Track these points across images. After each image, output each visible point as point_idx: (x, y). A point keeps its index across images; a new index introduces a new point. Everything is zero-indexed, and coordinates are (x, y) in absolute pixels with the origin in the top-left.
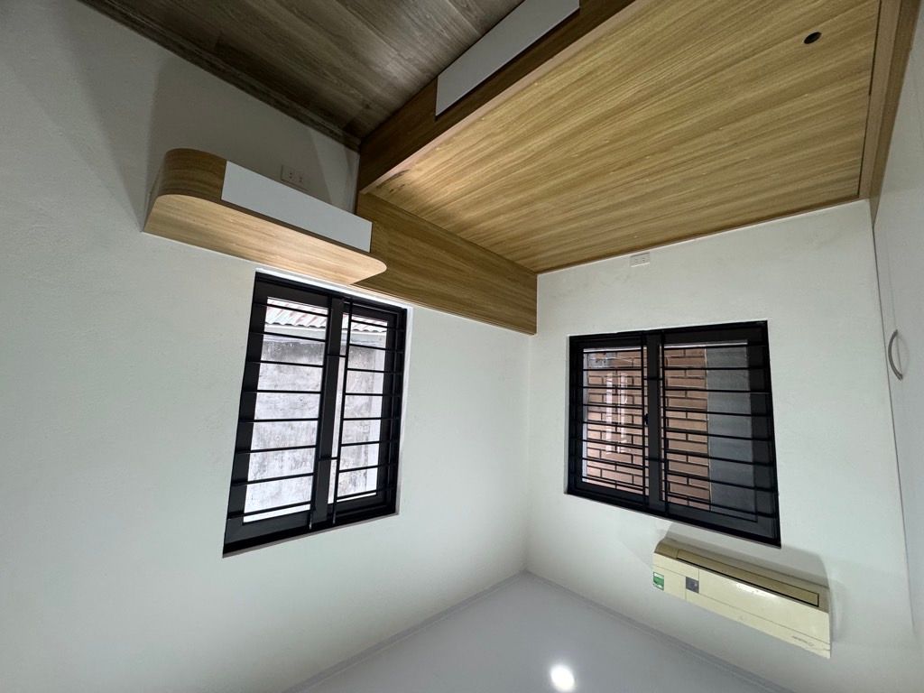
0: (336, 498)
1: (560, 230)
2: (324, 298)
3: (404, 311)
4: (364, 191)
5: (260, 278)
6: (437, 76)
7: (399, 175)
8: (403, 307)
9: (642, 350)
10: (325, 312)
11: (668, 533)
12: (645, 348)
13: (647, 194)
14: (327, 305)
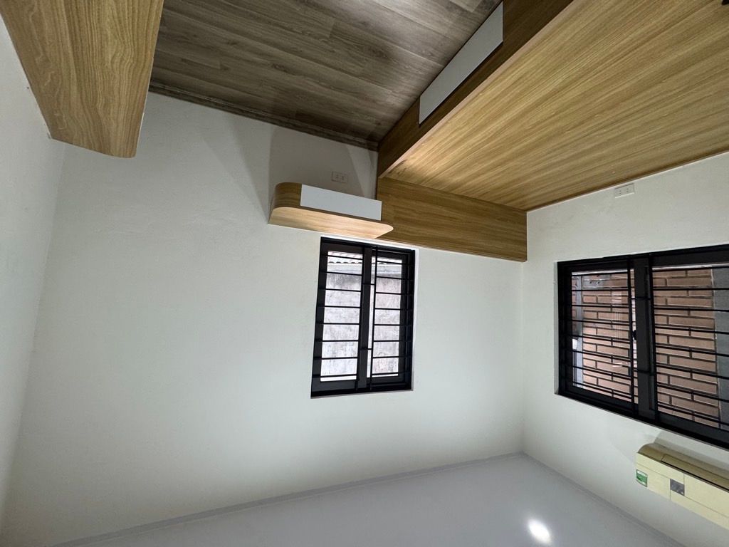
0: (371, 374)
1: (536, 177)
2: (360, 248)
3: (413, 252)
4: (381, 177)
5: (324, 240)
6: (419, 97)
7: (402, 163)
8: (412, 249)
9: (629, 273)
10: (360, 256)
11: (657, 438)
12: (632, 270)
13: (609, 140)
14: (362, 252)
